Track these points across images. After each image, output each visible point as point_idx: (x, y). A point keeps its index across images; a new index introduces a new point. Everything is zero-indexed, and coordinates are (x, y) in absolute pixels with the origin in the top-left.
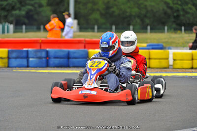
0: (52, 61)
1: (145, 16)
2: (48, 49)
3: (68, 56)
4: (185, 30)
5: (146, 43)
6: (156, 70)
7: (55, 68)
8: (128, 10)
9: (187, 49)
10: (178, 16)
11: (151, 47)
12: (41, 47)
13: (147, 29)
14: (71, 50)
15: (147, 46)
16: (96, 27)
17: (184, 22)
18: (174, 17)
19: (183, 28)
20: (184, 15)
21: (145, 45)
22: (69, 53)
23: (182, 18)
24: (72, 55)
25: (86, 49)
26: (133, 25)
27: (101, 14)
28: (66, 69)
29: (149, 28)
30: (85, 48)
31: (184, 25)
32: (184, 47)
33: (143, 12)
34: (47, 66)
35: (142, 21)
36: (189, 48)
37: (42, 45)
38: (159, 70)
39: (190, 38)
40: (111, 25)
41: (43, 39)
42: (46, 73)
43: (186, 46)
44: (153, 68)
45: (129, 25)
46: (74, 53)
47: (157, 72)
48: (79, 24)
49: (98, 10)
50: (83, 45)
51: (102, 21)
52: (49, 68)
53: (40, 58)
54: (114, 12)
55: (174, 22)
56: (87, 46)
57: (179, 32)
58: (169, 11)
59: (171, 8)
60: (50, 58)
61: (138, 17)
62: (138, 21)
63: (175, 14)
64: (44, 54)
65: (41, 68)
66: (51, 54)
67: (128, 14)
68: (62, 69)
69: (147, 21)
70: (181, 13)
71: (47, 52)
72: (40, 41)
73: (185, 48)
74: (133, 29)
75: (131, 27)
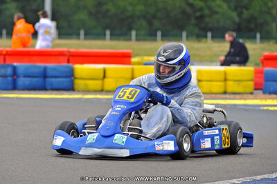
0: (22, 81)
1: (154, 16)
2: (15, 64)
3: (44, 75)
4: (213, 37)
7: (26, 92)
8: (130, 8)
9: (216, 65)
10: (202, 17)
12: (5, 61)
13: (156, 35)
14: (50, 65)
16: (82, 32)
17: (210, 25)
18: (197, 18)
19: (209, 34)
20: (210, 16)
22: (45, 69)
23: (207, 20)
24: (50, 73)
25: (70, 65)
26: (137, 30)
27: (90, 14)
28: (41, 92)
29: (159, 34)
30: (68, 62)
31: (211, 30)
32: (212, 62)
33: (152, 10)
34: (14, 87)
35: (150, 23)
36: (219, 64)
37: (7, 58)
39: (220, 49)
40: (105, 29)
41: (9, 49)
42: (13, 98)
45: (130, 29)
46: (54, 69)
48: (58, 28)
49: (85, 7)
50: (66, 58)
51: (92, 23)
52: (16, 92)
53: (4, 76)
54: (108, 11)
55: (196, 25)
56: (71, 59)
57: (204, 40)
58: (189, 10)
59: (191, 5)
60: (18, 77)
61: (144, 17)
62: (144, 23)
63: (198, 14)
64: (9, 71)
65: (6, 92)
66: (20, 71)
67: (129, 14)
68: (37, 92)
69: (157, 23)
70: (207, 12)
71: (14, 68)
72: (4, 53)
73: (214, 63)
74: (137, 35)
75: (134, 33)
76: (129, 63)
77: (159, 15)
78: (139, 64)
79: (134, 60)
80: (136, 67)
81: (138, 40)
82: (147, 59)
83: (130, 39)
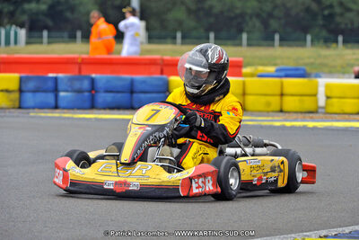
0: (102, 97)
1: (270, 15)
2: (93, 75)
3: (131, 89)
4: (345, 42)
5: (275, 65)
6: (295, 116)
7: (108, 111)
8: (239, 4)
9: (350, 78)
10: (331, 16)
11: (283, 73)
12: (80, 71)
13: (273, 40)
14: (138, 77)
15: (277, 71)
16: (179, 35)
17: (343, 26)
18: (325, 17)
19: (340, 38)
20: (342, 15)
21: (271, 69)
22: (132, 82)
23: (338, 19)
24: (138, 87)
25: (164, 76)
26: (248, 33)
27: (189, 11)
28: (127, 112)
29: (277, 37)
30: (162, 73)
31: (342, 32)
32: (344, 73)
33: (268, 7)
34: (93, 106)
35: (265, 24)
36: (353, 76)
37: (83, 67)
38: (300, 116)
39: (355, 57)
40: (208, 30)
41: (85, 56)
42: (91, 119)
43: (348, 73)
44: (289, 112)
45: (241, 31)
46: (144, 82)
47: (296, 120)
48: (148, 29)
49: (183, 3)
50: (159, 68)
51: (190, 23)
52: (95, 111)
53: (80, 91)
54: (211, 8)
55: (324, 26)
56: (165, 69)
57: (334, 45)
58: (314, 6)
60: (96, 92)
61: (258, 16)
62: (258, 24)
63: (326, 12)
64: (86, 85)
65: (81, 111)
66: (100, 85)
67: (238, 11)
68: (121, 112)
69: (274, 24)
70: (338, 10)
71: (93, 81)
72: (79, 61)
73: (347, 76)
74: (248, 39)
75: (245, 36)
76: (239, 74)
77: (276, 13)
78: (252, 75)
79: (245, 70)
80: (248, 80)
81: (249, 45)
82: (261, 69)
83: (240, 44)
